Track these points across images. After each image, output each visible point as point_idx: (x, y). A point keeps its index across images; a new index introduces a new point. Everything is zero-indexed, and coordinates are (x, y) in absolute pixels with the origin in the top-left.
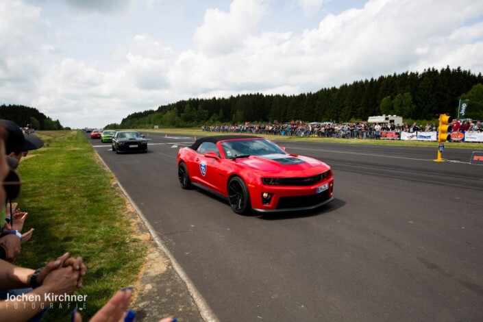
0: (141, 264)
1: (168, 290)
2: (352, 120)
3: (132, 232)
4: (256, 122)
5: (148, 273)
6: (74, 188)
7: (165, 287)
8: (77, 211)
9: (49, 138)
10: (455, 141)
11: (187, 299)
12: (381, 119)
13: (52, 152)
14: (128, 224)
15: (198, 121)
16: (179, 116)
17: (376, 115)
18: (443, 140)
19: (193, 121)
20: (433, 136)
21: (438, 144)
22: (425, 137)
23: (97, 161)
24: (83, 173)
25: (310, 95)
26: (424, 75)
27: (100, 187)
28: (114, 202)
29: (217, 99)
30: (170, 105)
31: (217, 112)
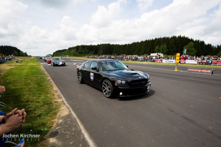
0: (58, 111)
1: (69, 122)
2: (145, 54)
3: (55, 99)
4: (107, 55)
5: (61, 115)
6: (31, 80)
7: (68, 121)
8: (32, 90)
9: (22, 60)
10: (182, 63)
11: (76, 126)
12: (155, 54)
13: (23, 66)
14: (54, 95)
15: (85, 54)
16: (77, 52)
17: (153, 53)
18: (177, 63)
19: (82, 54)
20: (174, 61)
21: (176, 64)
22: (171, 62)
23: (42, 70)
24: (36, 74)
25: (129, 44)
26: (171, 38)
27: (43, 80)
28: (48, 86)
29: (92, 45)
30: (73, 47)
31: (92, 51)
